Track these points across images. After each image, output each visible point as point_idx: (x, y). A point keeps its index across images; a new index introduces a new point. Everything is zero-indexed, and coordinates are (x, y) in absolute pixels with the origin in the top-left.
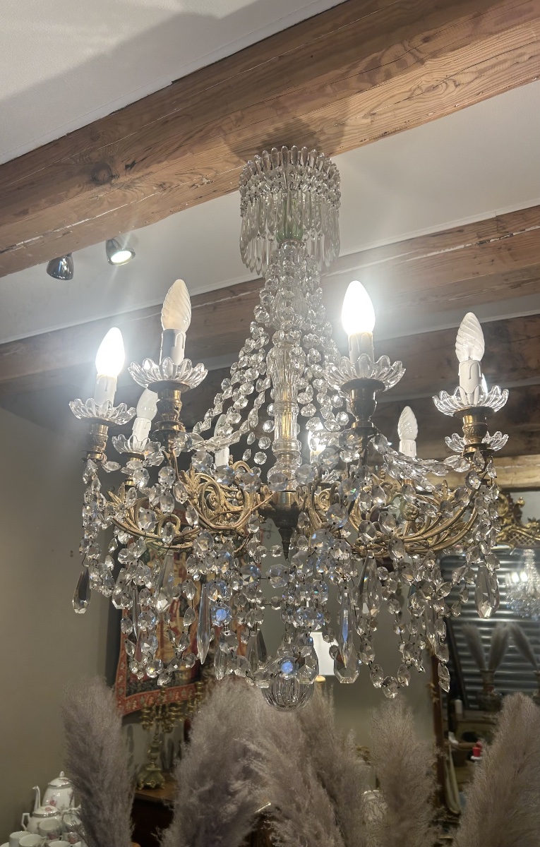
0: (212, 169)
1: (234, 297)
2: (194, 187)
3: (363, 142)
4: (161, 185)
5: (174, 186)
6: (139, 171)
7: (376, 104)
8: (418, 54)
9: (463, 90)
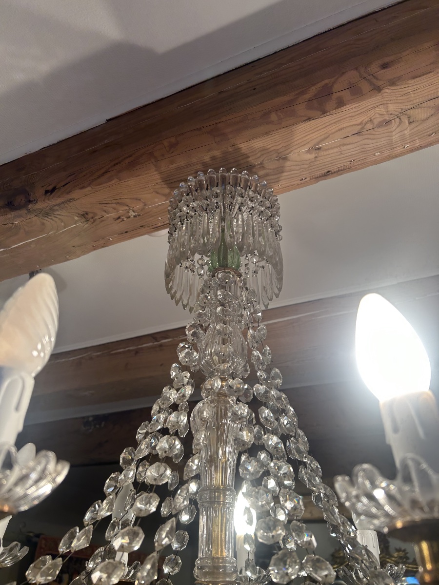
0: (140, 200)
1: (156, 343)
2: (120, 220)
3: (303, 183)
4: (83, 215)
5: (97, 217)
6: (59, 197)
7: (323, 137)
8: (374, 81)
9: (417, 129)
